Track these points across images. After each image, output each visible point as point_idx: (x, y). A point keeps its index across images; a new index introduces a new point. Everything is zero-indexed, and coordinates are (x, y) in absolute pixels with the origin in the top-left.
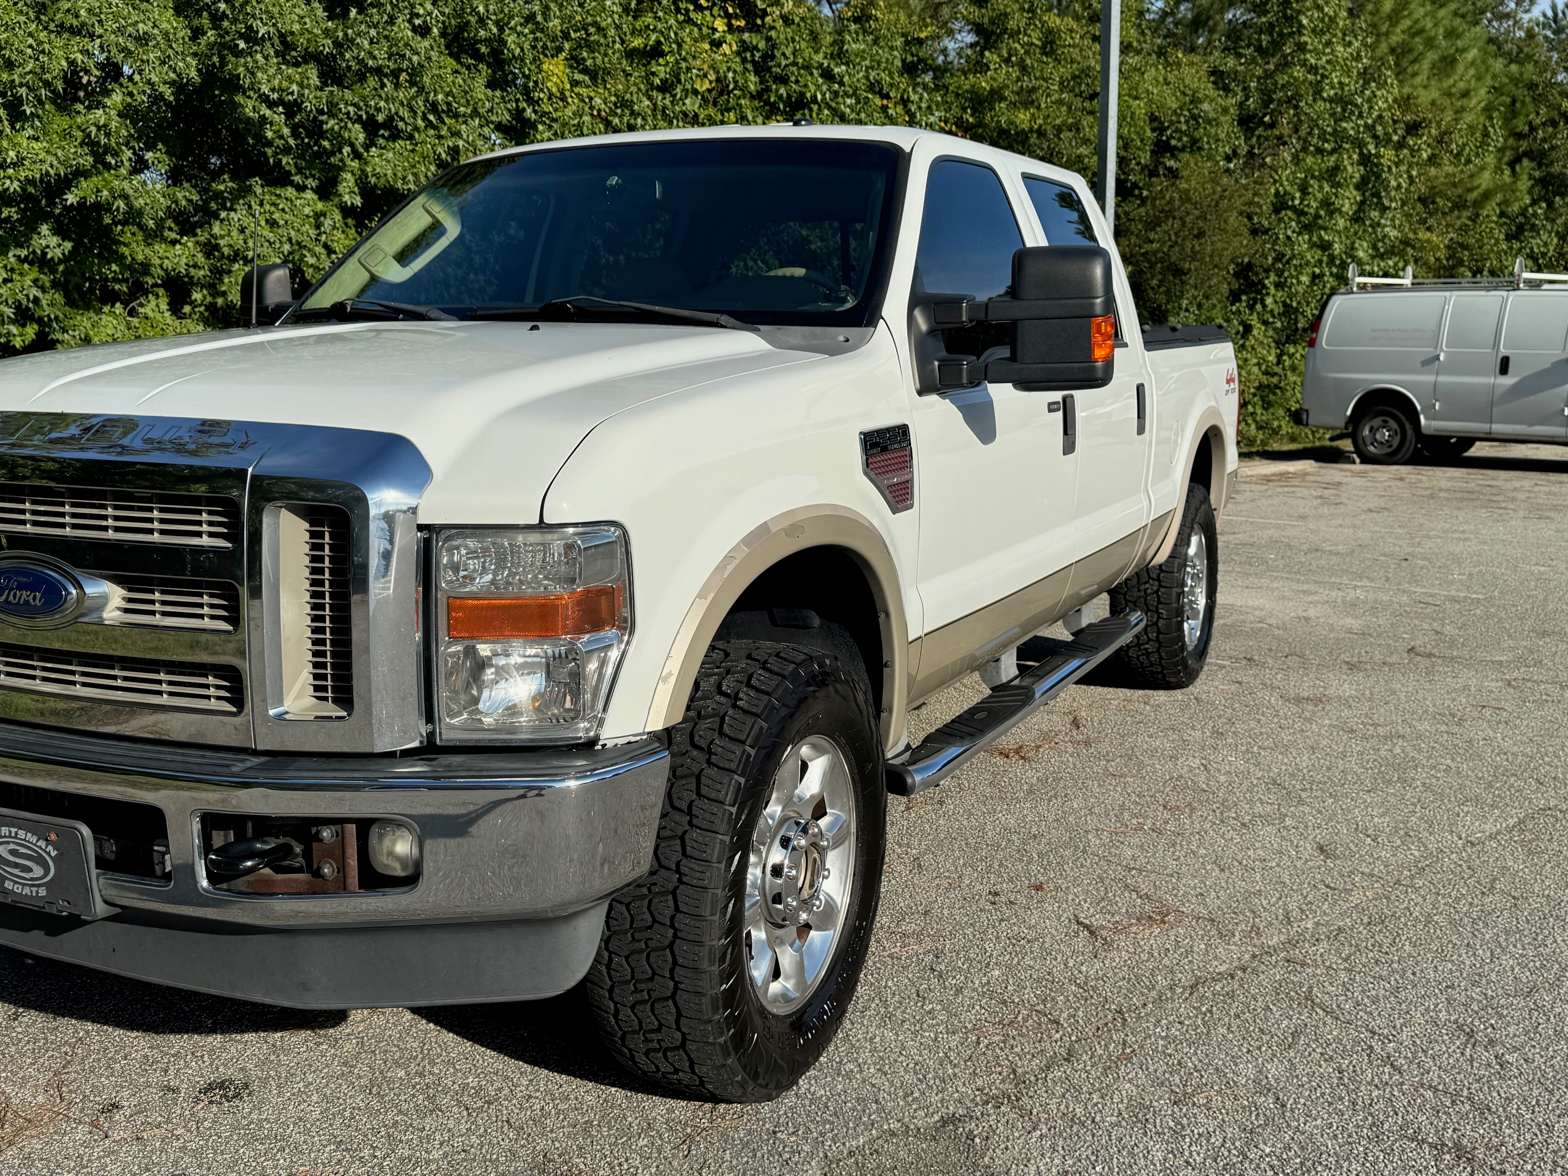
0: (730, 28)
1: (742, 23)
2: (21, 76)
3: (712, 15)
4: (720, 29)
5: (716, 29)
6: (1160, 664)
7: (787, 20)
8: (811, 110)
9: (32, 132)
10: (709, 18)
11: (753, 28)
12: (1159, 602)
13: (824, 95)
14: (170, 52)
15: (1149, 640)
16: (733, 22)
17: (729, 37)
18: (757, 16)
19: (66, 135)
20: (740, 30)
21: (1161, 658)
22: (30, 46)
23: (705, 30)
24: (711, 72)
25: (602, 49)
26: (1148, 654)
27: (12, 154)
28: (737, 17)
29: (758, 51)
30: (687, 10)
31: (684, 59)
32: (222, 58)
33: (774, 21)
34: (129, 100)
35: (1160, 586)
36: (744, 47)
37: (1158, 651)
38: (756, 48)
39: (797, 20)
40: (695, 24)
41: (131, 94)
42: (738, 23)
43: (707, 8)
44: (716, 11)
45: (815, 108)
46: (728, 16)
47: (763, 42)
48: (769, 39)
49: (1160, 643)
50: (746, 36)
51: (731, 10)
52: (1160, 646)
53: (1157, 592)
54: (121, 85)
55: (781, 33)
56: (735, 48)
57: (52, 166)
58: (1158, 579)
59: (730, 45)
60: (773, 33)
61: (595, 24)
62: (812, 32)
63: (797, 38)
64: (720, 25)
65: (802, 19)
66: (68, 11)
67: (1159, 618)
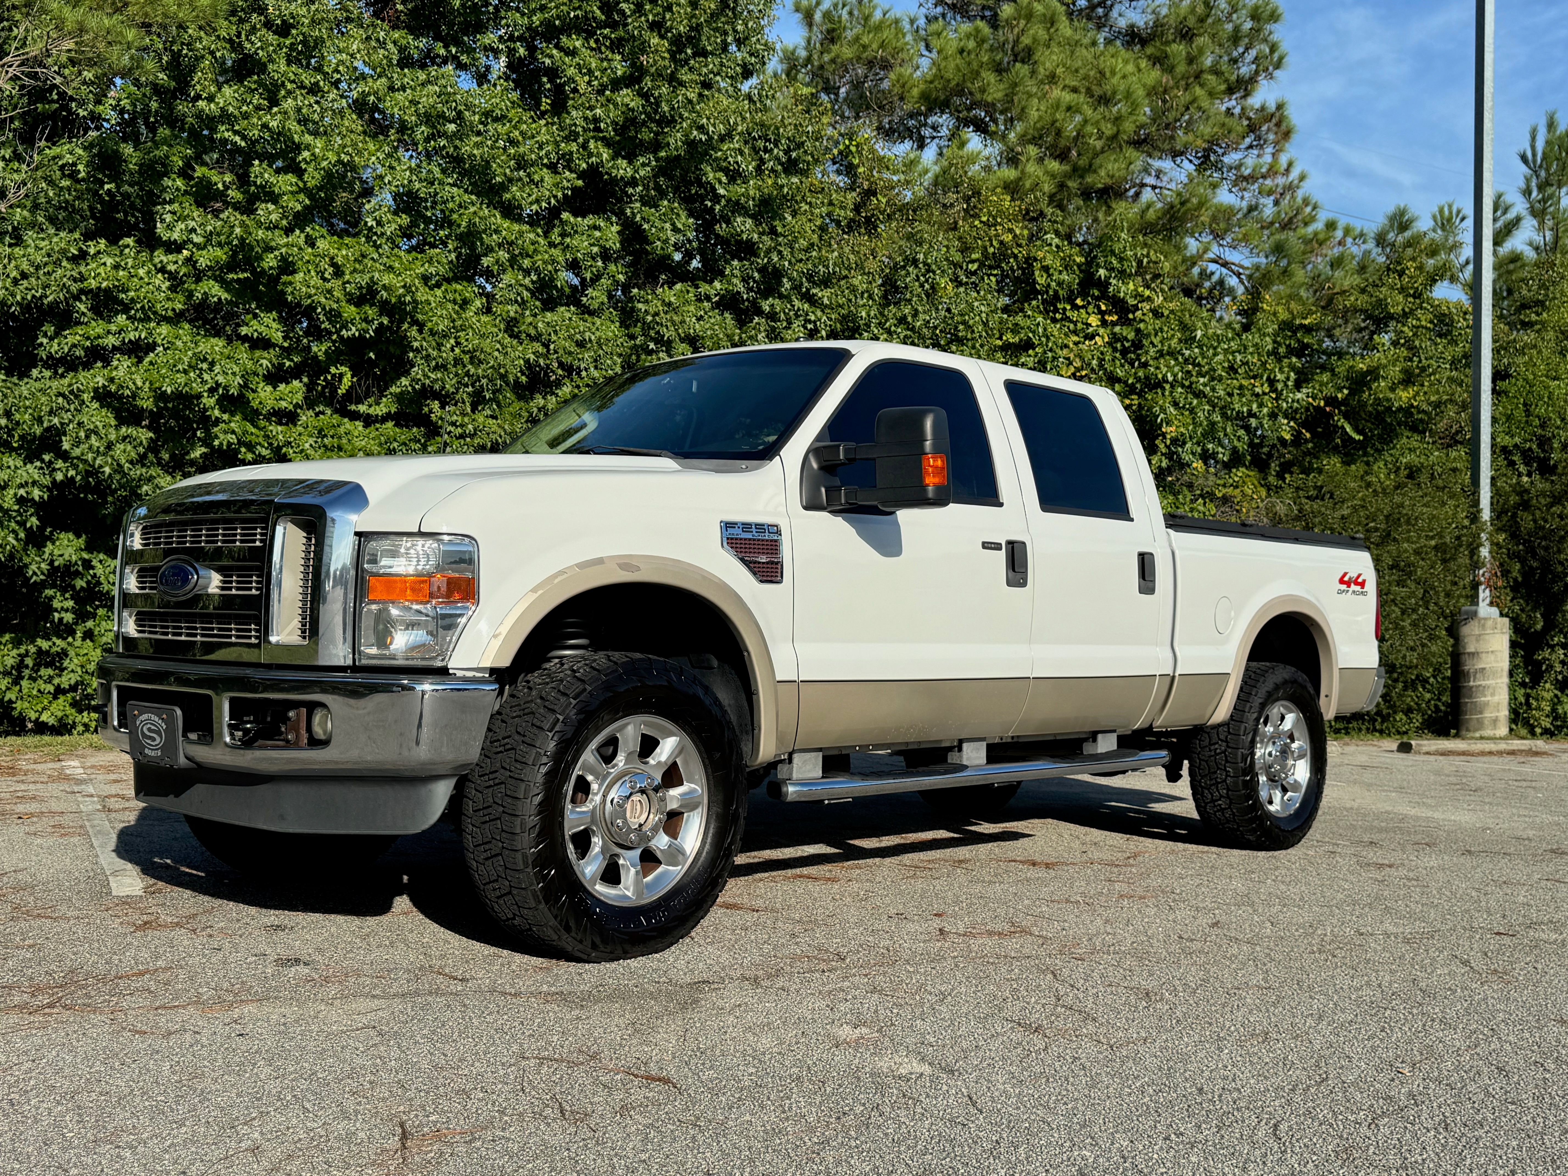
0: (1104, 323)
1: (1115, 318)
2: (484, 370)
3: (1087, 313)
4: (1094, 324)
5: (1090, 325)
6: (1235, 821)
7: (1156, 313)
8: (1163, 389)
9: (489, 413)
10: (1084, 315)
11: (1124, 321)
12: (1227, 761)
13: (1175, 376)
14: (601, 352)
15: (1221, 796)
16: (1107, 317)
17: (1101, 331)
18: (1129, 311)
19: (517, 416)
20: (1114, 324)
21: (1233, 814)
22: (498, 350)
23: (1080, 326)
24: (1077, 360)
25: (970, 344)
26: (1222, 810)
27: (470, 427)
28: (1110, 313)
29: (1128, 341)
30: (1064, 309)
31: (1051, 350)
32: (638, 357)
33: (1144, 315)
34: (576, 391)
35: (1228, 746)
36: (1115, 338)
37: (1230, 807)
38: (1126, 339)
39: (1166, 313)
40: (1071, 321)
41: (578, 387)
42: (1111, 318)
43: (1083, 307)
44: (1091, 309)
45: (1167, 386)
46: (1102, 313)
47: (1133, 334)
48: (1138, 331)
49: (1231, 800)
50: (1117, 329)
51: (1103, 308)
52: (1231, 803)
53: (1224, 752)
54: (572, 380)
55: (1150, 324)
56: (1106, 339)
57: (501, 437)
58: (1226, 741)
59: (1103, 338)
60: (1142, 326)
61: (964, 323)
62: (1181, 323)
63: (1166, 329)
64: (1094, 320)
65: (1172, 312)
66: (531, 324)
67: (1227, 776)
